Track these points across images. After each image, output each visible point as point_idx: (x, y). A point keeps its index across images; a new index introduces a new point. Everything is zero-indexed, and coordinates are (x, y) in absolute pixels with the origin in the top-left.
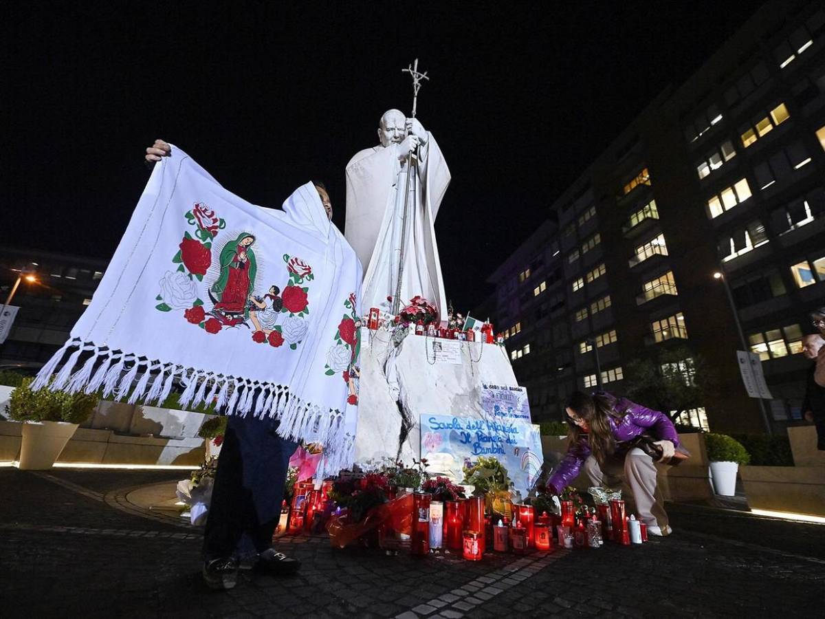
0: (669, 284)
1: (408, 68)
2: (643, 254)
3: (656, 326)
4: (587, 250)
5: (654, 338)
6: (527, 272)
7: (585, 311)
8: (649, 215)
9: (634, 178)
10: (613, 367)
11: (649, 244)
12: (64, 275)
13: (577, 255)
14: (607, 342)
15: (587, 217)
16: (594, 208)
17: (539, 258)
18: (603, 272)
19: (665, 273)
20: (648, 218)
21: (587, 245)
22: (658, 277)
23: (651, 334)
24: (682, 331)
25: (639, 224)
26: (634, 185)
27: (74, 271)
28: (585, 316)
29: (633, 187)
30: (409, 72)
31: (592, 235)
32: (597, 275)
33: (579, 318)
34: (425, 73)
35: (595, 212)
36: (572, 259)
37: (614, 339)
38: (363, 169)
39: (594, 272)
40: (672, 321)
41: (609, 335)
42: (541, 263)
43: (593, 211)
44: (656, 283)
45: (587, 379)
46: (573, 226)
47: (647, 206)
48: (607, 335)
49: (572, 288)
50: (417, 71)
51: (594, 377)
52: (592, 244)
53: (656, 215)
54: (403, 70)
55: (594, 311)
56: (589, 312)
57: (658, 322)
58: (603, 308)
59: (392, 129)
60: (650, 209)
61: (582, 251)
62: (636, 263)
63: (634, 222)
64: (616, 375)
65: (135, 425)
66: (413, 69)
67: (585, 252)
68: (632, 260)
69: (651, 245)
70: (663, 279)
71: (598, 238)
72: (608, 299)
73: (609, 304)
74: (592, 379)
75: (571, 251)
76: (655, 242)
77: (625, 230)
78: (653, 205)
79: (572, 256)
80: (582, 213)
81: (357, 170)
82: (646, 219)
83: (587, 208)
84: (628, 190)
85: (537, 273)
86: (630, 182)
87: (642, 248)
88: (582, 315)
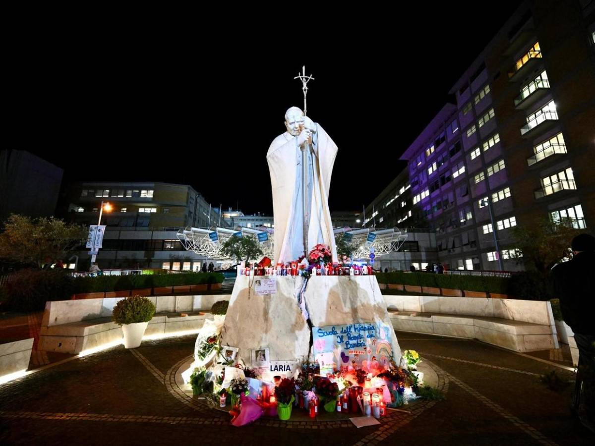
0: (559, 145)
1: (298, 76)
2: (534, 121)
3: (546, 181)
4: (483, 124)
5: (544, 192)
6: (431, 148)
7: (482, 174)
8: (540, 85)
9: (526, 53)
10: (508, 216)
11: (540, 112)
12: (125, 195)
13: (474, 129)
14: (502, 197)
15: (482, 95)
16: (488, 87)
17: (441, 136)
18: (498, 140)
19: (555, 135)
20: (539, 89)
21: (482, 120)
22: (548, 139)
23: (541, 188)
24: (571, 183)
25: (531, 95)
26: (525, 59)
27: (130, 192)
28: (483, 178)
29: (525, 62)
30: (299, 78)
31: (486, 111)
32: (492, 143)
33: (477, 181)
34: (311, 76)
35: (489, 90)
36: (469, 133)
37: (508, 195)
38: (277, 157)
39: (490, 141)
40: (562, 175)
41: (504, 192)
42: (443, 139)
43: (487, 90)
44: (547, 144)
45: (485, 227)
46: (470, 105)
47: (539, 78)
48: (502, 191)
49: (470, 157)
50: (305, 75)
51: (490, 226)
52: (487, 118)
53: (546, 85)
54: (295, 78)
55: (490, 174)
56: (486, 174)
57: (548, 178)
58: (498, 170)
59: (293, 123)
60: (542, 80)
61: (478, 125)
62: (528, 130)
63: (526, 94)
64: (510, 223)
65: (178, 307)
66: (302, 75)
67: (481, 126)
68: (524, 128)
69: (542, 112)
70: (554, 141)
71: (492, 113)
72: (502, 162)
73: (503, 167)
74: (489, 227)
75: (469, 127)
76: (545, 109)
77: (517, 102)
78: (544, 75)
79: (470, 130)
80: (477, 93)
81: (273, 158)
82: (538, 90)
83: (482, 88)
84: (520, 65)
85: (440, 148)
86: (521, 58)
87: (534, 115)
88: (480, 177)
